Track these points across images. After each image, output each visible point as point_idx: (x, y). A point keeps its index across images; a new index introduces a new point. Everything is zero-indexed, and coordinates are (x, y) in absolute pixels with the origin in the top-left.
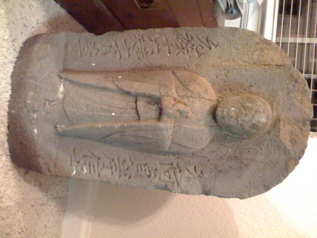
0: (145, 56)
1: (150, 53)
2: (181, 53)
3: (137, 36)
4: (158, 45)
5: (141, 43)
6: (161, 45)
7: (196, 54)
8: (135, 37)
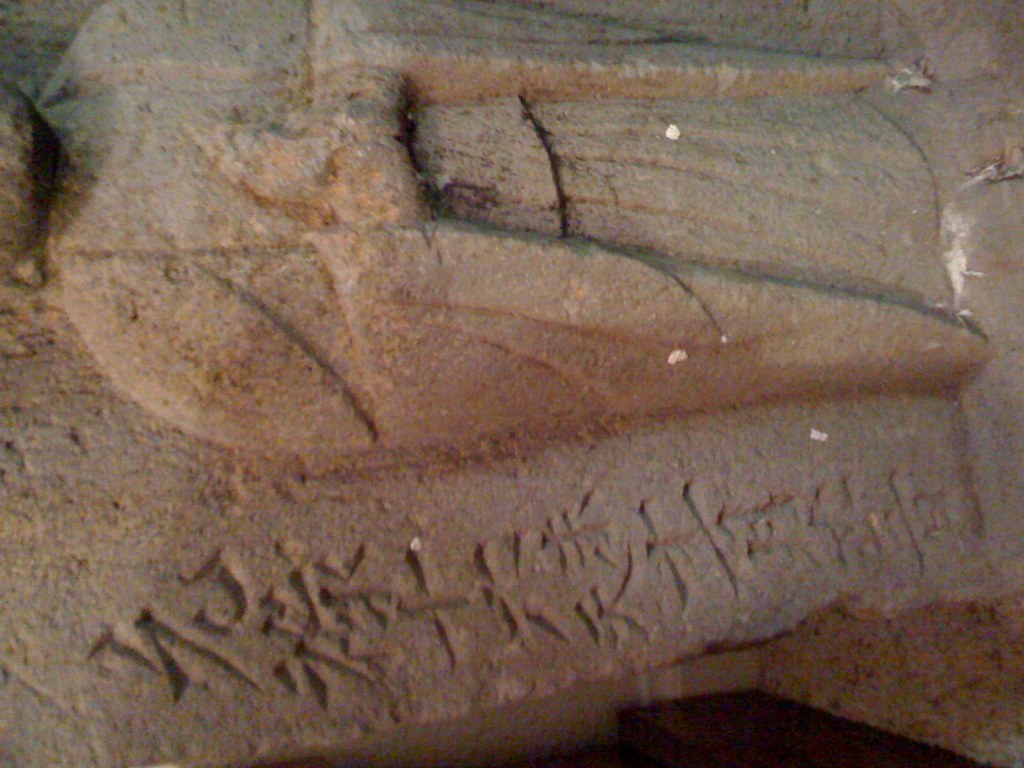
0: (557, 521)
1: (530, 539)
2: (336, 562)
3: (623, 632)
4: (488, 594)
5: (594, 592)
6: (475, 595)
7: (239, 573)
8: (631, 623)
